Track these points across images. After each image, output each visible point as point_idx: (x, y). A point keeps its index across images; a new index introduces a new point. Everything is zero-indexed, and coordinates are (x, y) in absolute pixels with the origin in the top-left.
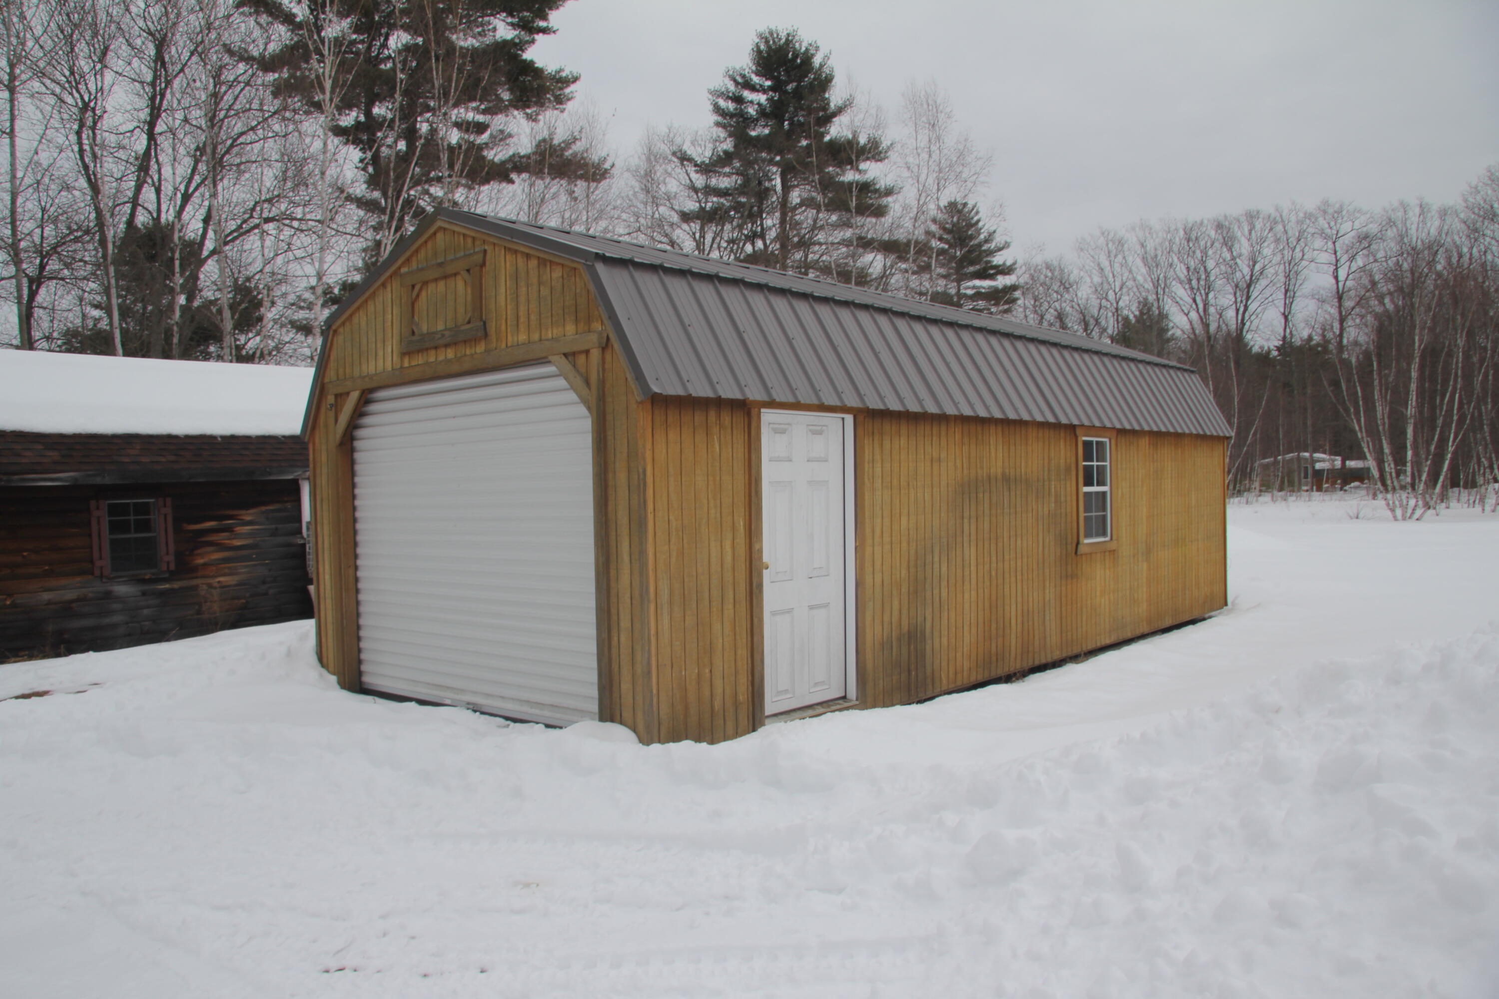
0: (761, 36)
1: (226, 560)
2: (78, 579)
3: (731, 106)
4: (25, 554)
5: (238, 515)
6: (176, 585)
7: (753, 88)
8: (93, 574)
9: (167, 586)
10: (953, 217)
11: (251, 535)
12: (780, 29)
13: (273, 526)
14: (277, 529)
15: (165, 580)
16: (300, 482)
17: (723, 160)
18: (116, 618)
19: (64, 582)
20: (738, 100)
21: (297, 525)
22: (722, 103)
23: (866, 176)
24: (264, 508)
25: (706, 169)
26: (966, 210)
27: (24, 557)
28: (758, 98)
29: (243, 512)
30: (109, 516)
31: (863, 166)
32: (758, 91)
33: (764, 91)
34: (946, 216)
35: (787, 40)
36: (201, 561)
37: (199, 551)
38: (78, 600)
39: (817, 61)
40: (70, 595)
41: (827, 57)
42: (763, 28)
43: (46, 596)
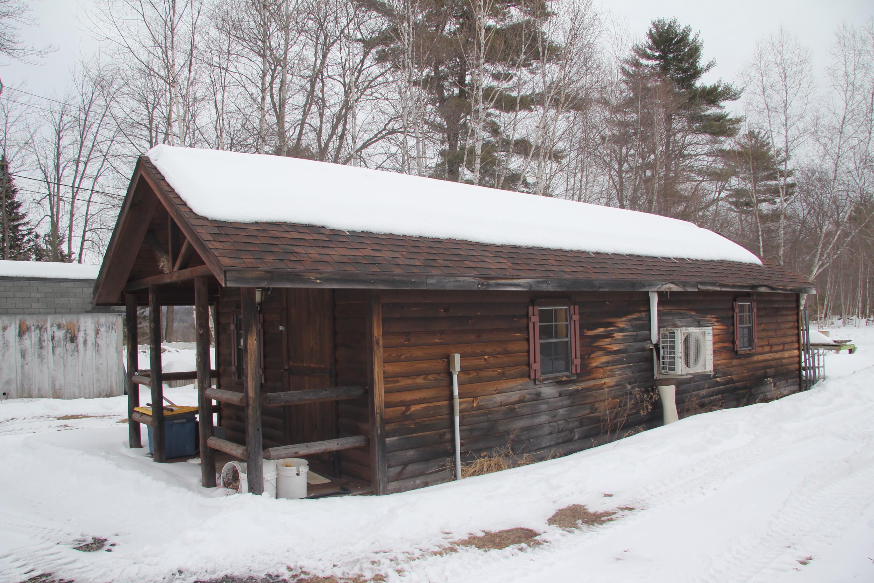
0: (654, 24)
1: (608, 363)
2: (520, 382)
3: (631, 69)
4: (486, 357)
5: (615, 323)
6: (580, 386)
7: (649, 57)
8: (529, 377)
9: (574, 387)
10: (751, 141)
11: (623, 341)
12: (666, 19)
13: (635, 333)
14: (637, 335)
15: (573, 382)
16: (650, 294)
17: (629, 103)
18: (543, 418)
19: (511, 384)
20: (637, 65)
21: (647, 332)
22: (626, 67)
23: (724, 111)
24: (630, 317)
25: (617, 109)
26: (760, 136)
27: (485, 359)
28: (652, 63)
29: (618, 320)
30: (539, 323)
31: (722, 104)
32: (651, 59)
33: (656, 58)
34: (746, 140)
35: (669, 26)
36: (594, 364)
37: (593, 356)
38: (520, 401)
39: (691, 38)
40: (514, 397)
41: (697, 35)
42: (655, 19)
43: (499, 398)
